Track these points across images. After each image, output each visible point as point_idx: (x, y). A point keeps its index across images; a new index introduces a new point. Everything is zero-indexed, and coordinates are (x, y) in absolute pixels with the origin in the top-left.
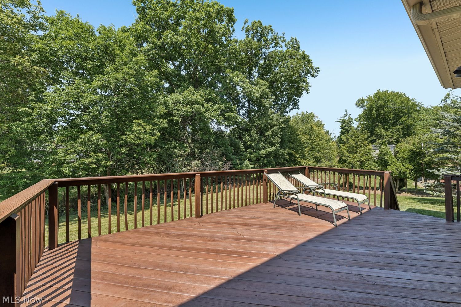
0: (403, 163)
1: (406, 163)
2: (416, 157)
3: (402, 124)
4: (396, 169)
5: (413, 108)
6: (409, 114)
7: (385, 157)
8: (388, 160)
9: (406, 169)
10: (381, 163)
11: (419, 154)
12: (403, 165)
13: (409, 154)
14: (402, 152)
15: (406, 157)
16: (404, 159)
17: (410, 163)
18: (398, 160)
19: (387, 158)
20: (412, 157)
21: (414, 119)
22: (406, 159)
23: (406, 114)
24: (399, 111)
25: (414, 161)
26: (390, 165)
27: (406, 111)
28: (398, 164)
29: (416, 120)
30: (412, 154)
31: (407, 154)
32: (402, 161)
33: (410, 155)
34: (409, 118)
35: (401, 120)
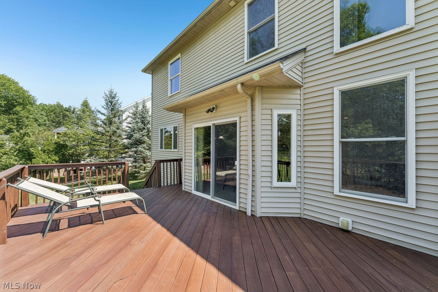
0: (50, 155)
1: (52, 155)
2: (61, 149)
3: (17, 114)
4: (42, 162)
5: (28, 100)
6: (24, 105)
7: (31, 149)
8: (33, 152)
9: (53, 160)
10: (23, 156)
11: (63, 147)
12: (49, 157)
13: (54, 146)
14: (48, 145)
15: (52, 149)
16: (50, 151)
17: (55, 154)
18: (44, 152)
19: (33, 151)
20: (57, 149)
21: (29, 111)
22: (52, 151)
23: (21, 104)
24: (14, 100)
25: (59, 153)
26: (35, 158)
27: (21, 101)
28: (44, 156)
29: (31, 113)
30: (57, 147)
31: (52, 147)
32: (48, 153)
33: (55, 148)
34: (24, 109)
35: (14, 109)
